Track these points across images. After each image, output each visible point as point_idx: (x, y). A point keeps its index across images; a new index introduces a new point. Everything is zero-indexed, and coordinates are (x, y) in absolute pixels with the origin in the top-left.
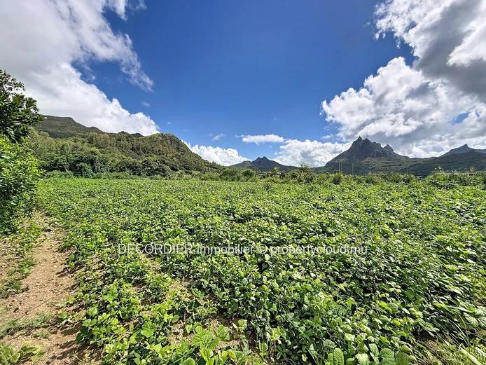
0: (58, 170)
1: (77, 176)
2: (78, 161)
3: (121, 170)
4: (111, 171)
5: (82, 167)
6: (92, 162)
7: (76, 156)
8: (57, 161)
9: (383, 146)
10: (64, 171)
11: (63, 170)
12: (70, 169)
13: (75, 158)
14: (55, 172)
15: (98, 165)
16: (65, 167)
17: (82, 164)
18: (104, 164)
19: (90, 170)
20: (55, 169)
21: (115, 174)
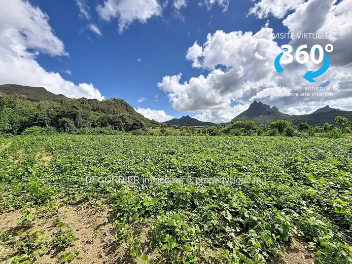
0: (38, 125)
1: (60, 132)
2: (60, 116)
3: (103, 125)
4: (93, 126)
5: (64, 122)
6: (74, 117)
7: (57, 111)
8: (36, 116)
9: (271, 107)
10: (45, 126)
11: (43, 125)
12: (51, 125)
13: (56, 113)
14: (35, 128)
15: (80, 120)
16: (46, 122)
17: (64, 119)
18: (86, 119)
19: (73, 125)
20: (35, 124)
21: (98, 129)
